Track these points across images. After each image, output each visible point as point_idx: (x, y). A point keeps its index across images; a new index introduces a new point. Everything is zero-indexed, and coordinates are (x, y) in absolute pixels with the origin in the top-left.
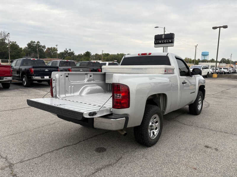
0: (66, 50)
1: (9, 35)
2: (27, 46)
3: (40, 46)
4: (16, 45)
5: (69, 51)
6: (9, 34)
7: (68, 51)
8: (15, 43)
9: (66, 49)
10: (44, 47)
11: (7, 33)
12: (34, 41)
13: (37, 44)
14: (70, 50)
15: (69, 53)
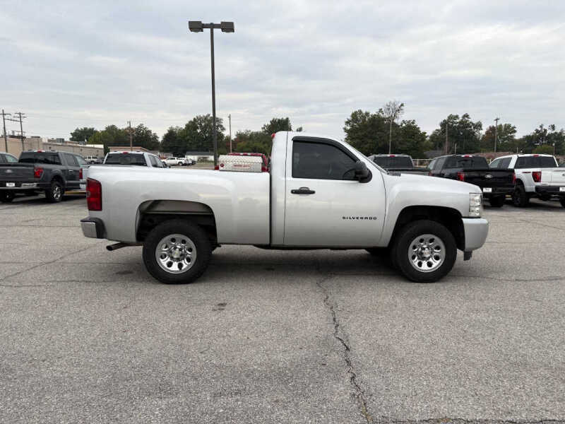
0: (539, 129)
1: (402, 107)
2: (440, 128)
3: (468, 124)
4: (415, 127)
5: (549, 132)
6: (402, 105)
7: (545, 130)
8: (413, 123)
9: (541, 127)
10: (479, 126)
11: (400, 105)
12: (455, 115)
13: (462, 120)
14: (553, 127)
15: (550, 135)
